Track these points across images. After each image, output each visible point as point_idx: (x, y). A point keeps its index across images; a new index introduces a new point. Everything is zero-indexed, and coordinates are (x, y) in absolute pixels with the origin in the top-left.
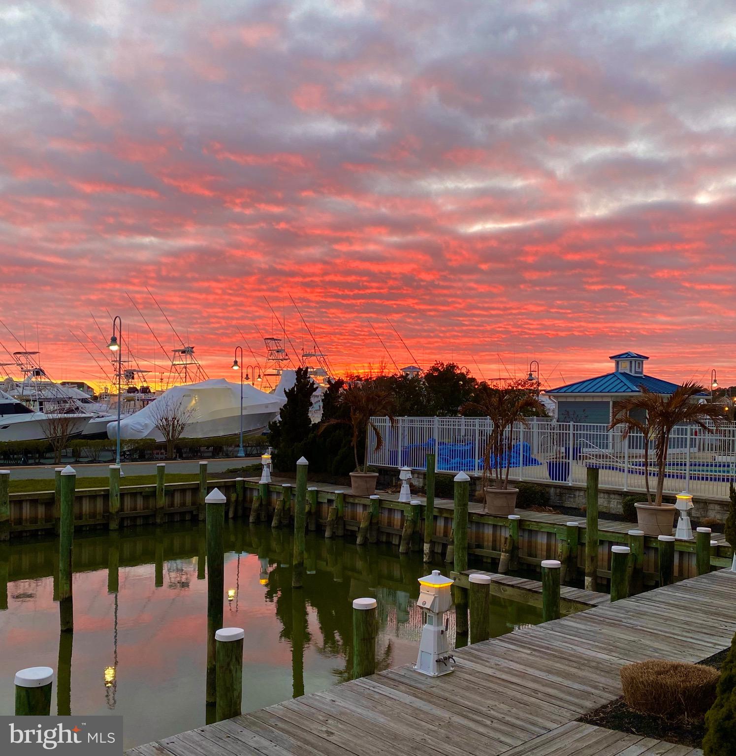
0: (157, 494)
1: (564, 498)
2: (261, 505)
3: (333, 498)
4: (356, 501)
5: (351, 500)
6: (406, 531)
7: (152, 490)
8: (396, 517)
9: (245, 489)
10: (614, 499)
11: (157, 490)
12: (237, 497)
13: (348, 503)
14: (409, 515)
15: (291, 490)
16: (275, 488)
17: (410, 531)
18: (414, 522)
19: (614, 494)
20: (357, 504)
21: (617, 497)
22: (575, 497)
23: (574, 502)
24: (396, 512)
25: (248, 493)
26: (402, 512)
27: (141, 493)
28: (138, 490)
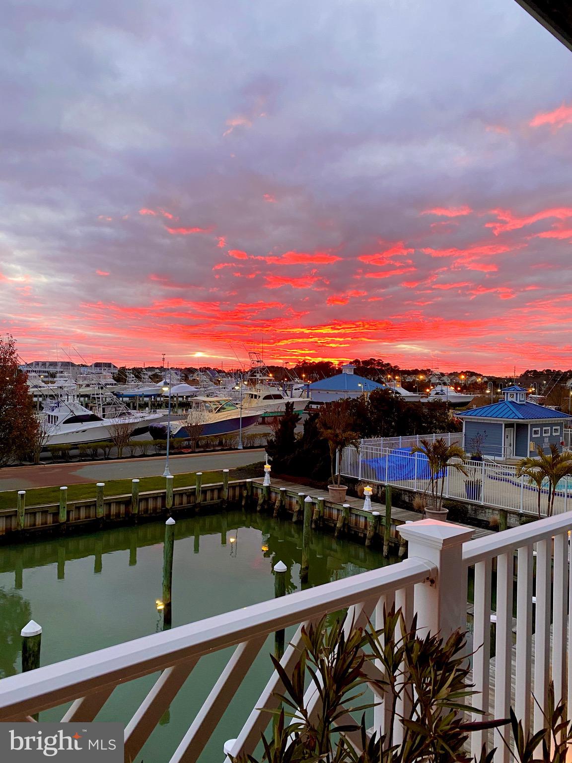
0: (196, 493)
1: (478, 513)
2: (264, 501)
3: (316, 502)
4: (333, 506)
5: (329, 505)
6: (369, 533)
7: (192, 490)
8: (361, 520)
9: (252, 487)
10: (514, 517)
11: (196, 491)
12: (248, 493)
13: (327, 506)
14: (371, 522)
15: (286, 494)
16: (274, 490)
17: (372, 533)
18: (375, 528)
19: (513, 514)
20: (333, 508)
21: (515, 516)
22: (485, 513)
23: (485, 516)
24: (361, 517)
25: (255, 489)
26: (366, 518)
27: (185, 493)
28: (184, 491)
